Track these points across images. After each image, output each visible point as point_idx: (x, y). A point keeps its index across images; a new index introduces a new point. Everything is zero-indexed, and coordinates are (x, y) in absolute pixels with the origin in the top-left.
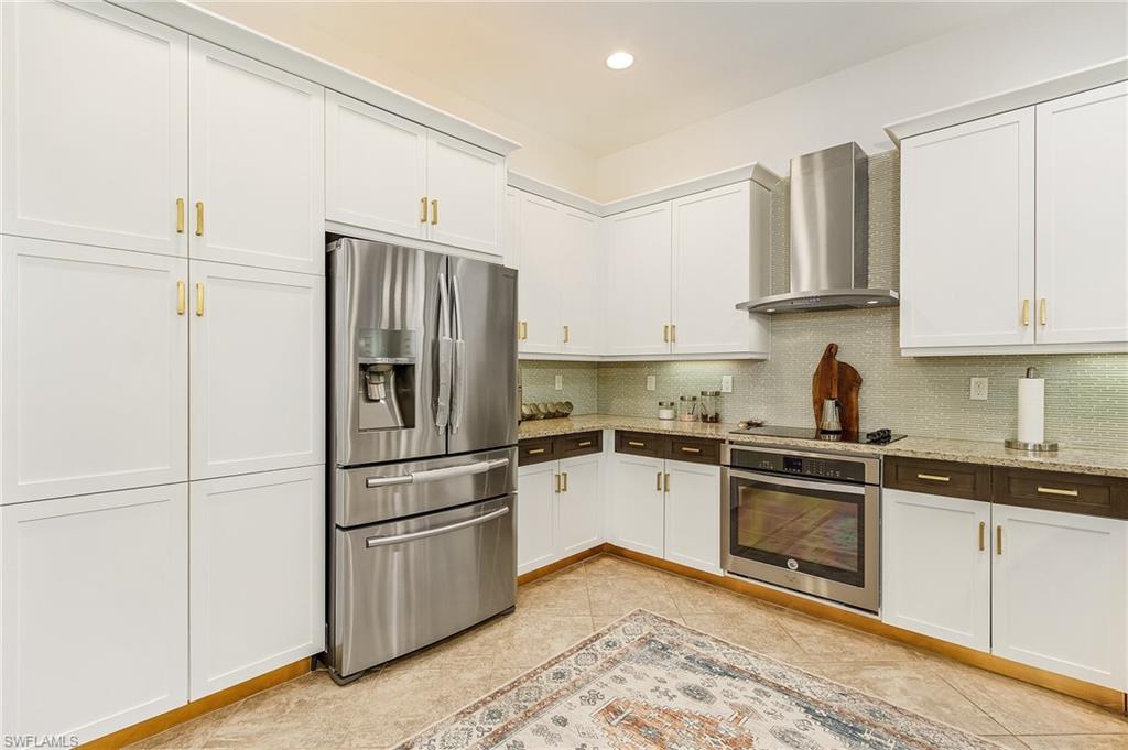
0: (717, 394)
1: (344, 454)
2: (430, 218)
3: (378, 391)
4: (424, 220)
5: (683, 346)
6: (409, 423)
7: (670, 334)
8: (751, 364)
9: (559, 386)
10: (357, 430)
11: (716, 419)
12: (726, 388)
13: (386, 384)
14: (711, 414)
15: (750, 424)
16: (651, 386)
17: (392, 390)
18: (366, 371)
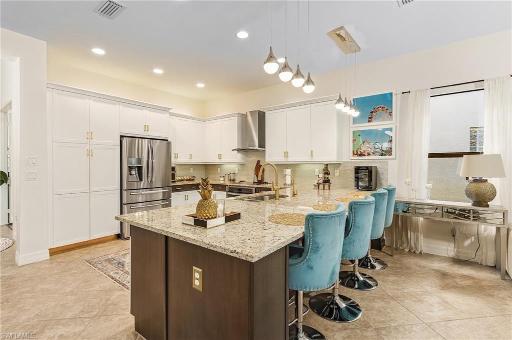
0: (234, 173)
1: (125, 187)
2: (147, 130)
3: (133, 172)
4: (145, 130)
5: (223, 160)
6: (141, 180)
7: (220, 156)
8: (243, 165)
9: (191, 171)
10: (128, 181)
11: (234, 180)
12: (237, 172)
13: (135, 171)
14: (232, 179)
15: (241, 182)
16: (219, 171)
17: (137, 172)
18: (130, 168)
